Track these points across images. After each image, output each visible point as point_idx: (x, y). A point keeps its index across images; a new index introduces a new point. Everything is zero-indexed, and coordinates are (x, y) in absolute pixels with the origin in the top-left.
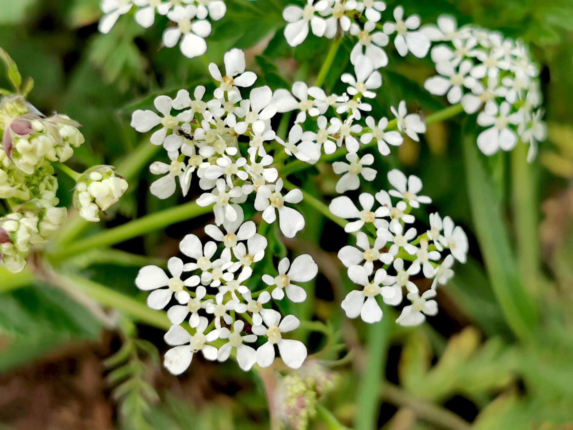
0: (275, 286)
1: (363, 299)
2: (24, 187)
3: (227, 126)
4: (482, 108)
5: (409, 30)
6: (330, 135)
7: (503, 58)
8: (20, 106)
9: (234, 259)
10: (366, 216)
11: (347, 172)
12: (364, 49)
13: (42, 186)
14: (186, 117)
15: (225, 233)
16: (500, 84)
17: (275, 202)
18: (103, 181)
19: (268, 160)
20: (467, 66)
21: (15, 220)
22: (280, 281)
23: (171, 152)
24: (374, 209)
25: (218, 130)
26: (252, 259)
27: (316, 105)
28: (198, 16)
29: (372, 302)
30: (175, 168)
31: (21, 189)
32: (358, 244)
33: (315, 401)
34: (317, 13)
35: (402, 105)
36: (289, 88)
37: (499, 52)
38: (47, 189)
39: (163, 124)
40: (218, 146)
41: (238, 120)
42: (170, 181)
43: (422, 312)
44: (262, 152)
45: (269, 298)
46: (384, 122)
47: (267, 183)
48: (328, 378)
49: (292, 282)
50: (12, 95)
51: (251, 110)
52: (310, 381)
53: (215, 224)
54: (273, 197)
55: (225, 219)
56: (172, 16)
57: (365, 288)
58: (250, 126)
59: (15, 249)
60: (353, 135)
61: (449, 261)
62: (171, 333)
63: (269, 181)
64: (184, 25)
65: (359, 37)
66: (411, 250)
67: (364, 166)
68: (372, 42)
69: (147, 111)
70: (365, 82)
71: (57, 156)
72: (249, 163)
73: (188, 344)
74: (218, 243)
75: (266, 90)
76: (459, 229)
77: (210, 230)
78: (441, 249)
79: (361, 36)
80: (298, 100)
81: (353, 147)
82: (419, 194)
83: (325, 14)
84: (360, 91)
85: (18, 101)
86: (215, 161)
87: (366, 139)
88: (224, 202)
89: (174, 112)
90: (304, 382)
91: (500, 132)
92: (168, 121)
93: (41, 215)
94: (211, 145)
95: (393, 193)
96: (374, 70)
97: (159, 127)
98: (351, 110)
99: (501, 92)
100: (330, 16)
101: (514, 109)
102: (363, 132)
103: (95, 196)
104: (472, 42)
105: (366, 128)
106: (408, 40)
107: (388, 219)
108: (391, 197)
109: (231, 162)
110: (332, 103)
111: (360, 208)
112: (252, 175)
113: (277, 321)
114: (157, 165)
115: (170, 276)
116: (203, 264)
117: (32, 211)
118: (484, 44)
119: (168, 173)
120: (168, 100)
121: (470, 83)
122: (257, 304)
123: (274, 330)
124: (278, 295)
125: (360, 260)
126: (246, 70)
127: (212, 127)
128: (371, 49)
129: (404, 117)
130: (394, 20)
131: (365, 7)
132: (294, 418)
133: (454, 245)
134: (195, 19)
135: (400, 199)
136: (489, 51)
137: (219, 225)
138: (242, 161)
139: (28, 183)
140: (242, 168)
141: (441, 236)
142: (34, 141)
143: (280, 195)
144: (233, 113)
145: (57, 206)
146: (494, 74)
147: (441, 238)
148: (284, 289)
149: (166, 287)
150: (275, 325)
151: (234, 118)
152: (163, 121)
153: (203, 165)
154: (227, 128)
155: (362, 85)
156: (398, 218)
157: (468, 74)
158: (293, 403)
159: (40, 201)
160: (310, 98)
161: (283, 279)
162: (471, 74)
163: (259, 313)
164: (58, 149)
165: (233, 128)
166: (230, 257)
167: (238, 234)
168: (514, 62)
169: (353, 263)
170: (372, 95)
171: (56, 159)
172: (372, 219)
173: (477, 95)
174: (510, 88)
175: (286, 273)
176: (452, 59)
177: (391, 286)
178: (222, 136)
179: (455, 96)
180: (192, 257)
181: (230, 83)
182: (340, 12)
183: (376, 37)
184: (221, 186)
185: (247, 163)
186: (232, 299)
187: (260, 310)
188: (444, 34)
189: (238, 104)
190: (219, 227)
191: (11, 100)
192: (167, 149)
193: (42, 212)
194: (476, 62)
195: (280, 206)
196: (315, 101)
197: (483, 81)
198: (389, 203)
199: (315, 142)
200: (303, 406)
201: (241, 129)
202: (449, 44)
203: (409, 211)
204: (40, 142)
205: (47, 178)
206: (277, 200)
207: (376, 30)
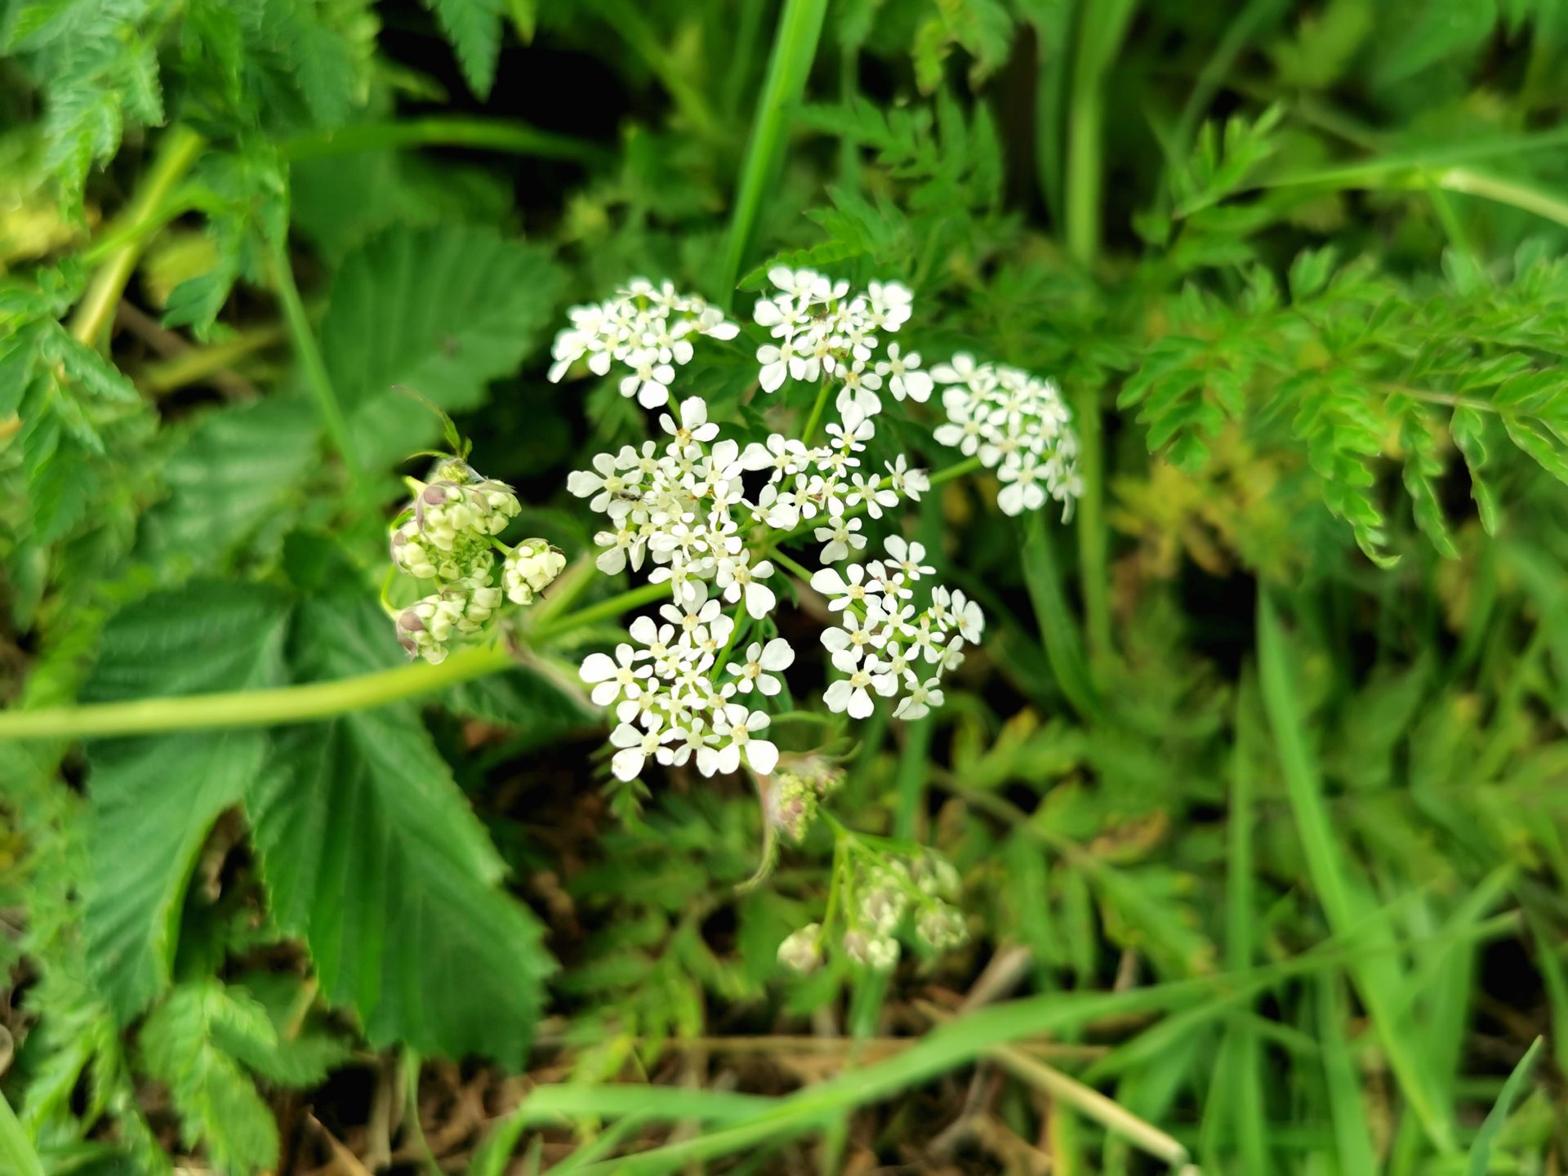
0: (742, 677)
1: (852, 690)
2: (452, 564)
3: (683, 488)
4: (1002, 461)
5: (907, 370)
6: (810, 496)
7: (1027, 401)
8: (460, 471)
9: (694, 646)
10: (854, 591)
11: (832, 539)
12: (853, 392)
13: (474, 562)
14: (635, 478)
15: (684, 614)
16: (1024, 432)
17: (740, 577)
18: (534, 557)
19: (731, 527)
20: (983, 411)
21: (431, 604)
22: (747, 670)
23: (617, 520)
24: (863, 584)
25: (672, 493)
26: (715, 645)
27: (794, 461)
28: (660, 361)
29: (862, 693)
30: (623, 539)
31: (449, 567)
32: (845, 625)
33: (816, 803)
34: (796, 353)
35: (901, 461)
36: (764, 443)
37: (1022, 394)
38: (479, 566)
39: (606, 487)
40: (674, 511)
41: (698, 480)
42: (618, 554)
43: (925, 703)
44: (725, 518)
45: (734, 692)
46: (875, 480)
47: (730, 554)
48: (831, 777)
49: (765, 672)
50: (450, 457)
51: (713, 469)
52: (809, 780)
53: (673, 604)
54: (737, 571)
55: (684, 599)
56: (630, 362)
57: (853, 677)
58: (711, 487)
59: (431, 637)
60: (836, 495)
61: (957, 642)
62: (618, 734)
63: (732, 553)
64: (643, 370)
65: (846, 379)
66: (909, 631)
67: (851, 532)
68: (862, 385)
69: (586, 472)
70: (854, 432)
71: (487, 529)
72: (709, 531)
73: (639, 746)
74: (675, 625)
75: (731, 446)
76: (973, 605)
77: (666, 611)
78: (945, 629)
79: (849, 378)
80: (775, 456)
81: (836, 509)
82: (921, 564)
83: (805, 354)
84: (848, 443)
85: (458, 465)
86: (670, 529)
87: (853, 500)
88: (680, 578)
89: (619, 473)
90: (802, 782)
91: (1024, 488)
92: (613, 484)
93: (468, 597)
94: (665, 510)
95: (889, 563)
96: (865, 418)
97: (602, 490)
98: (835, 465)
99: (1026, 441)
100: (811, 355)
101: (1042, 460)
102: (850, 491)
103: (525, 577)
104: (992, 382)
105: (852, 488)
106: (906, 380)
107: (881, 595)
108: (887, 568)
109: (688, 530)
110: (813, 458)
111: (848, 582)
112: (712, 545)
113: (743, 718)
114: (603, 535)
115: (619, 665)
116: (657, 651)
117: (458, 592)
118: (1007, 384)
119: (615, 544)
120: (610, 459)
121: (987, 430)
122: (719, 698)
123: (739, 729)
124: (746, 687)
125: (847, 644)
126: (707, 422)
127: (666, 489)
128: (861, 394)
129: (903, 474)
130: (887, 359)
131: (853, 344)
132: (790, 823)
133: (965, 624)
134: (656, 364)
135: (899, 571)
136: (1010, 393)
137: (677, 605)
138: (701, 529)
139: (458, 559)
140: (701, 538)
141: (947, 614)
142: (449, 511)
143: (746, 568)
144: (692, 472)
145: (490, 587)
146: (1015, 421)
147: (947, 616)
148: (753, 680)
149: (614, 679)
150: (741, 723)
151: (693, 478)
152: (605, 483)
153: (655, 535)
154: (683, 491)
155: (849, 437)
156: (893, 592)
157: (984, 421)
158: (788, 806)
159: (469, 580)
160: (788, 453)
161: (753, 668)
162: (989, 420)
163: (722, 709)
164: (488, 520)
165: (691, 490)
166: (689, 643)
167: (700, 615)
168: (1042, 405)
169: (839, 647)
170: (861, 448)
171: (486, 532)
172: (861, 594)
173: (996, 445)
174: (1035, 436)
175: (757, 661)
176: (966, 405)
177: (883, 674)
178: (679, 500)
179: (969, 448)
180: (644, 643)
181: (687, 437)
182: (822, 350)
183: (868, 378)
184: (677, 558)
185: (707, 531)
186: (689, 692)
187: (723, 705)
188: (960, 375)
189: (699, 462)
190: (677, 607)
191: (449, 463)
192: (613, 517)
193: (469, 593)
194: (995, 405)
195: (747, 582)
196: (793, 456)
197: (1003, 428)
198: (884, 576)
199: (793, 504)
200: (799, 811)
201: (700, 490)
202: (964, 386)
203: (909, 585)
204: (454, 513)
205: (481, 553)
206: (742, 574)
207: (866, 370)
